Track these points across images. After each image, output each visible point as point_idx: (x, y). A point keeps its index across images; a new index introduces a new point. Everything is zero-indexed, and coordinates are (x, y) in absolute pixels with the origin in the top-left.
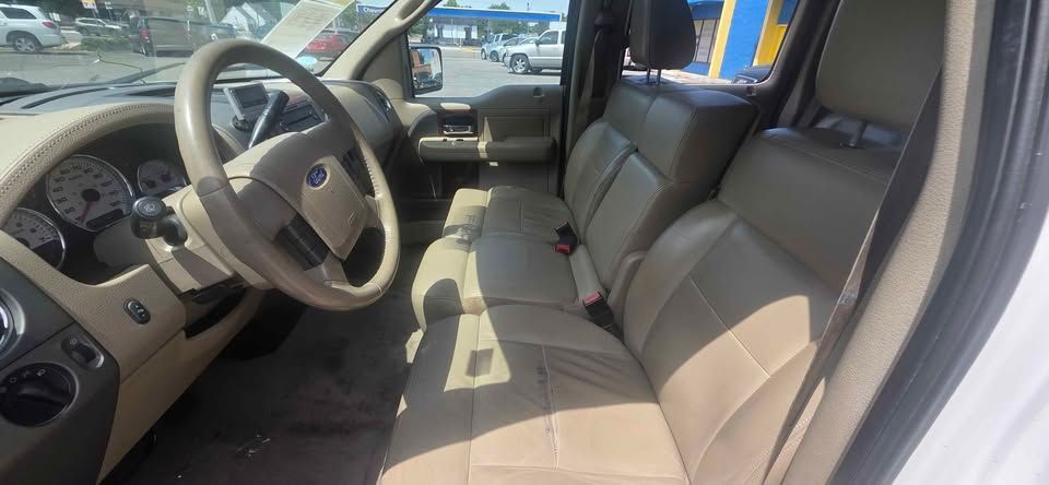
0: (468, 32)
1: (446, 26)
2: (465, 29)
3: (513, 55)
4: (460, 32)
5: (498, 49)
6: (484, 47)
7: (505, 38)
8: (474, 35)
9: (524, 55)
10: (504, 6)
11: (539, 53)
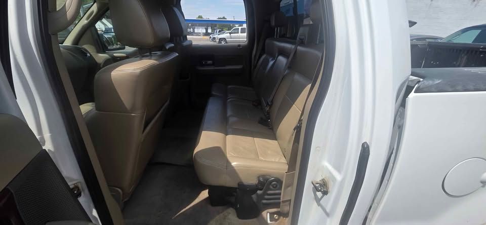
0: (207, 30)
1: (196, 27)
2: (205, 28)
3: (220, 39)
4: (203, 30)
5: (216, 36)
6: (211, 36)
7: (219, 31)
8: (210, 31)
9: (224, 38)
10: (224, 18)
11: (231, 38)
